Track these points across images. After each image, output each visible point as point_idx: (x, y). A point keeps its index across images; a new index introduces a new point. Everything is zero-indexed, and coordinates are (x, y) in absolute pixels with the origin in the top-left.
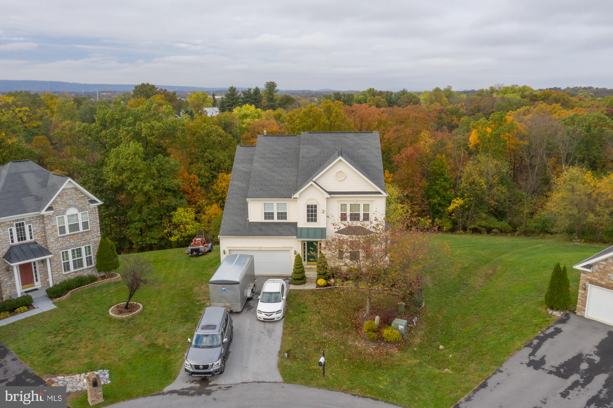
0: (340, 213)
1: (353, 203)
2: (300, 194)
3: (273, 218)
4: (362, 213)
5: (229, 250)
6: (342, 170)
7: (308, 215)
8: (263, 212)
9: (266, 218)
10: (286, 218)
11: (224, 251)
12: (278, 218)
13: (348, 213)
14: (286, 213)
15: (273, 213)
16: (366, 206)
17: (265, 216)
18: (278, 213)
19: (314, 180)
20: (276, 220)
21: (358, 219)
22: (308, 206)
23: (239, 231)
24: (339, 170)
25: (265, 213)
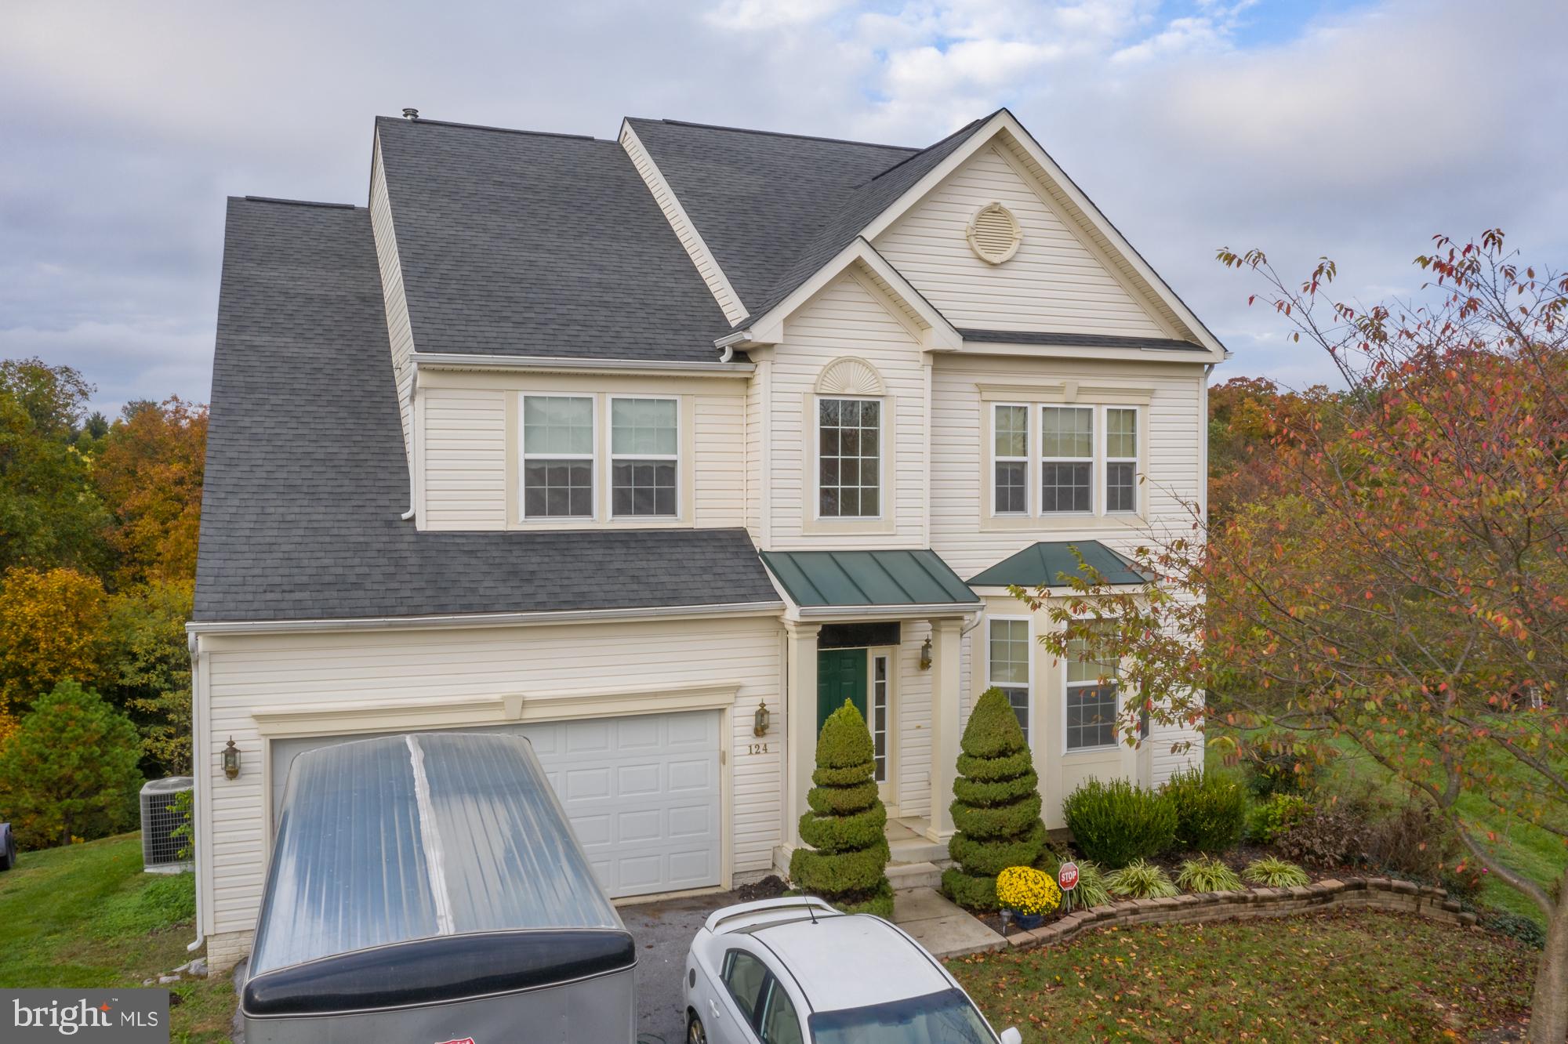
0: (994, 459)
1: (1057, 400)
2: (788, 321)
3: (584, 507)
4: (1100, 461)
5: (275, 744)
6: (1005, 204)
7: (828, 471)
8: (522, 457)
9: (534, 507)
10: (667, 505)
11: (231, 752)
12: (622, 506)
13: (1035, 462)
14: (667, 471)
15: (582, 472)
16: (1124, 420)
17: (529, 493)
18: (622, 471)
19: (871, 232)
20: (603, 517)
21: (1082, 502)
22: (828, 411)
23: (356, 586)
24: (986, 203)
25: (535, 472)
